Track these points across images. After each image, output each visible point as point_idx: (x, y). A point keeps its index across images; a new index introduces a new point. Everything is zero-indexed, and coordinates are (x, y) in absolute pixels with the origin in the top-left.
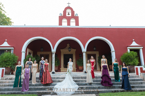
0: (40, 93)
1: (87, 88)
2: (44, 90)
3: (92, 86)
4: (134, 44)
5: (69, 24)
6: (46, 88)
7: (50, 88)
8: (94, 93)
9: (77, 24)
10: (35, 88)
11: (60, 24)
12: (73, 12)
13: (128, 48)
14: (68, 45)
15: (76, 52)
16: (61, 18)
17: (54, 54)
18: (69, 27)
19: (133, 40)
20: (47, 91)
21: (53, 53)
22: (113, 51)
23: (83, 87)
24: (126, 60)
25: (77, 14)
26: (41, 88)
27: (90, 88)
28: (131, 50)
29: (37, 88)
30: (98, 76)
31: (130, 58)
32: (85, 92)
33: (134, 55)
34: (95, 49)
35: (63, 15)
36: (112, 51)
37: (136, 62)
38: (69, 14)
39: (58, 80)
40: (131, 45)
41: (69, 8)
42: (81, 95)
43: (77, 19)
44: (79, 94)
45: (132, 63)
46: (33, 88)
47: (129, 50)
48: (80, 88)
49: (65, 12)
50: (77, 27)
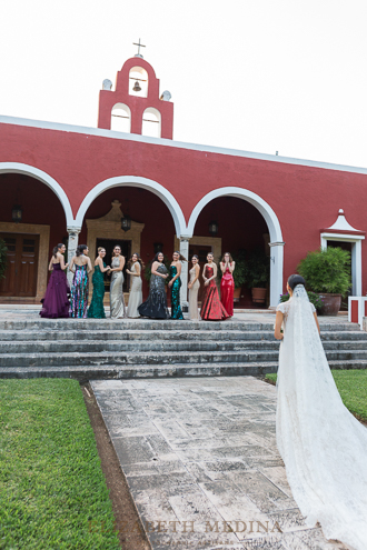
0: (82, 373)
1: (224, 359)
2: (89, 364)
3: (237, 353)
4: (341, 223)
5: (136, 127)
6: (94, 359)
7: (110, 358)
8: (248, 375)
9: (167, 131)
10: (54, 359)
11: (104, 121)
12: (154, 83)
13: (322, 235)
14: (116, 205)
15: (143, 235)
16: (107, 101)
17: (77, 238)
18: (135, 138)
19: (341, 211)
20: (96, 369)
21: (73, 234)
22: (278, 243)
23: (212, 356)
24: (315, 274)
25: (169, 94)
26: (78, 359)
27: (233, 359)
28: (331, 243)
29: (64, 358)
30: (246, 323)
31: (328, 271)
32: (223, 369)
33: (340, 262)
34: (214, 228)
35: (113, 89)
36: (272, 241)
37: (343, 282)
38: (137, 88)
39: (121, 332)
40: (332, 227)
41: (137, 62)
42: (212, 379)
43: (167, 111)
44: (207, 376)
45: (334, 285)
46: (50, 359)
47: (324, 244)
48: (203, 360)
49: (123, 76)
50: (166, 142)
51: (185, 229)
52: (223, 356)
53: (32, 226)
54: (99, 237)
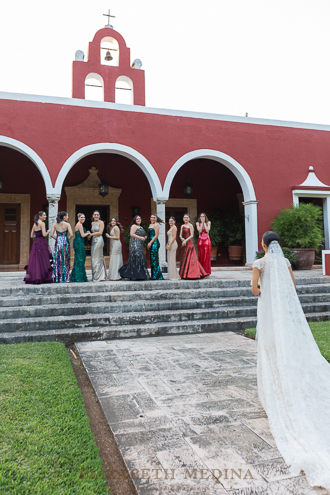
0: (67, 335)
1: (204, 316)
2: (73, 327)
3: (217, 310)
4: (312, 180)
5: (109, 96)
6: (79, 321)
7: (93, 320)
8: (228, 330)
9: (139, 98)
10: (40, 323)
11: (78, 91)
12: (125, 52)
13: (294, 192)
14: (93, 172)
15: (121, 199)
16: (80, 71)
17: (56, 205)
18: (109, 106)
19: (311, 168)
20: (81, 331)
21: (53, 201)
22: (251, 202)
23: (193, 314)
24: (289, 231)
25: (139, 62)
26: (63, 322)
27: (213, 316)
28: (302, 200)
29: (49, 322)
30: (224, 280)
31: (301, 226)
32: (203, 326)
33: (313, 217)
34: (189, 190)
35: (86, 60)
36: (246, 200)
37: (316, 237)
38: (109, 58)
39: (104, 294)
40: (303, 185)
41: (107, 32)
42: (193, 336)
43: (138, 79)
44: (188, 333)
45: (307, 240)
46: (36, 323)
47: (296, 201)
48: (184, 318)
49: (94, 47)
50: (139, 109)
51: (161, 192)
52: (203, 314)
53: (13, 196)
54: (78, 203)
